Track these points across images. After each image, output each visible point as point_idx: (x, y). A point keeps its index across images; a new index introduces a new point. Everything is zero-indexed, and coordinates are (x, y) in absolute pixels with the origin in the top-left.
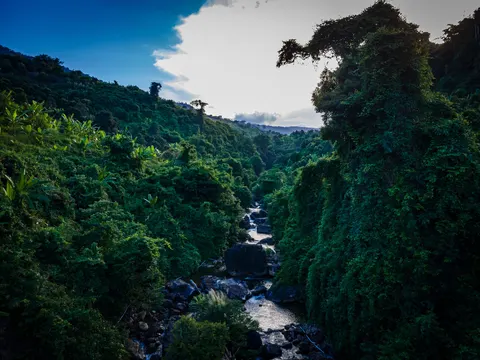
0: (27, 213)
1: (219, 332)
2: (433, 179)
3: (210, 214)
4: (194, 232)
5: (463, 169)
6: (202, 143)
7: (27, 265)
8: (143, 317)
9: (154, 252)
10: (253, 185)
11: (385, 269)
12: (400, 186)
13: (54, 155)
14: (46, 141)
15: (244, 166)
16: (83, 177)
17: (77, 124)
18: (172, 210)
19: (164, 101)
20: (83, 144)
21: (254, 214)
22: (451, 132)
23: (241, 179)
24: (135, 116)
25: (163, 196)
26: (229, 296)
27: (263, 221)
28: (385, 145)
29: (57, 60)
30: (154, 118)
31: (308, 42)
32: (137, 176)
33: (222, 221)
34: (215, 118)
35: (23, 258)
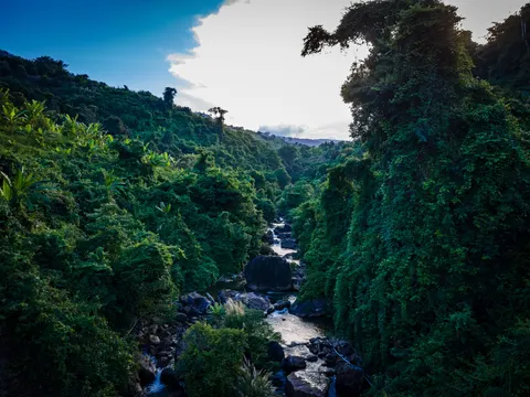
0: (26, 215)
1: (236, 338)
2: (471, 168)
3: (229, 225)
4: (211, 244)
5: (503, 155)
6: (222, 154)
7: (25, 268)
8: (155, 330)
9: (166, 258)
10: (278, 199)
11: (419, 270)
12: (436, 180)
13: (56, 158)
14: (47, 143)
15: (268, 179)
16: (88, 181)
17: (81, 125)
18: (187, 220)
19: (179, 109)
20: (88, 147)
21: (278, 228)
22: (490, 117)
23: (264, 191)
24: (148, 124)
25: (176, 204)
26: (248, 306)
27: (288, 236)
28: (418, 133)
29: (61, 62)
30: (168, 126)
31: (336, 29)
32: (148, 183)
33: (242, 232)
34: (236, 128)
35: (20, 260)
